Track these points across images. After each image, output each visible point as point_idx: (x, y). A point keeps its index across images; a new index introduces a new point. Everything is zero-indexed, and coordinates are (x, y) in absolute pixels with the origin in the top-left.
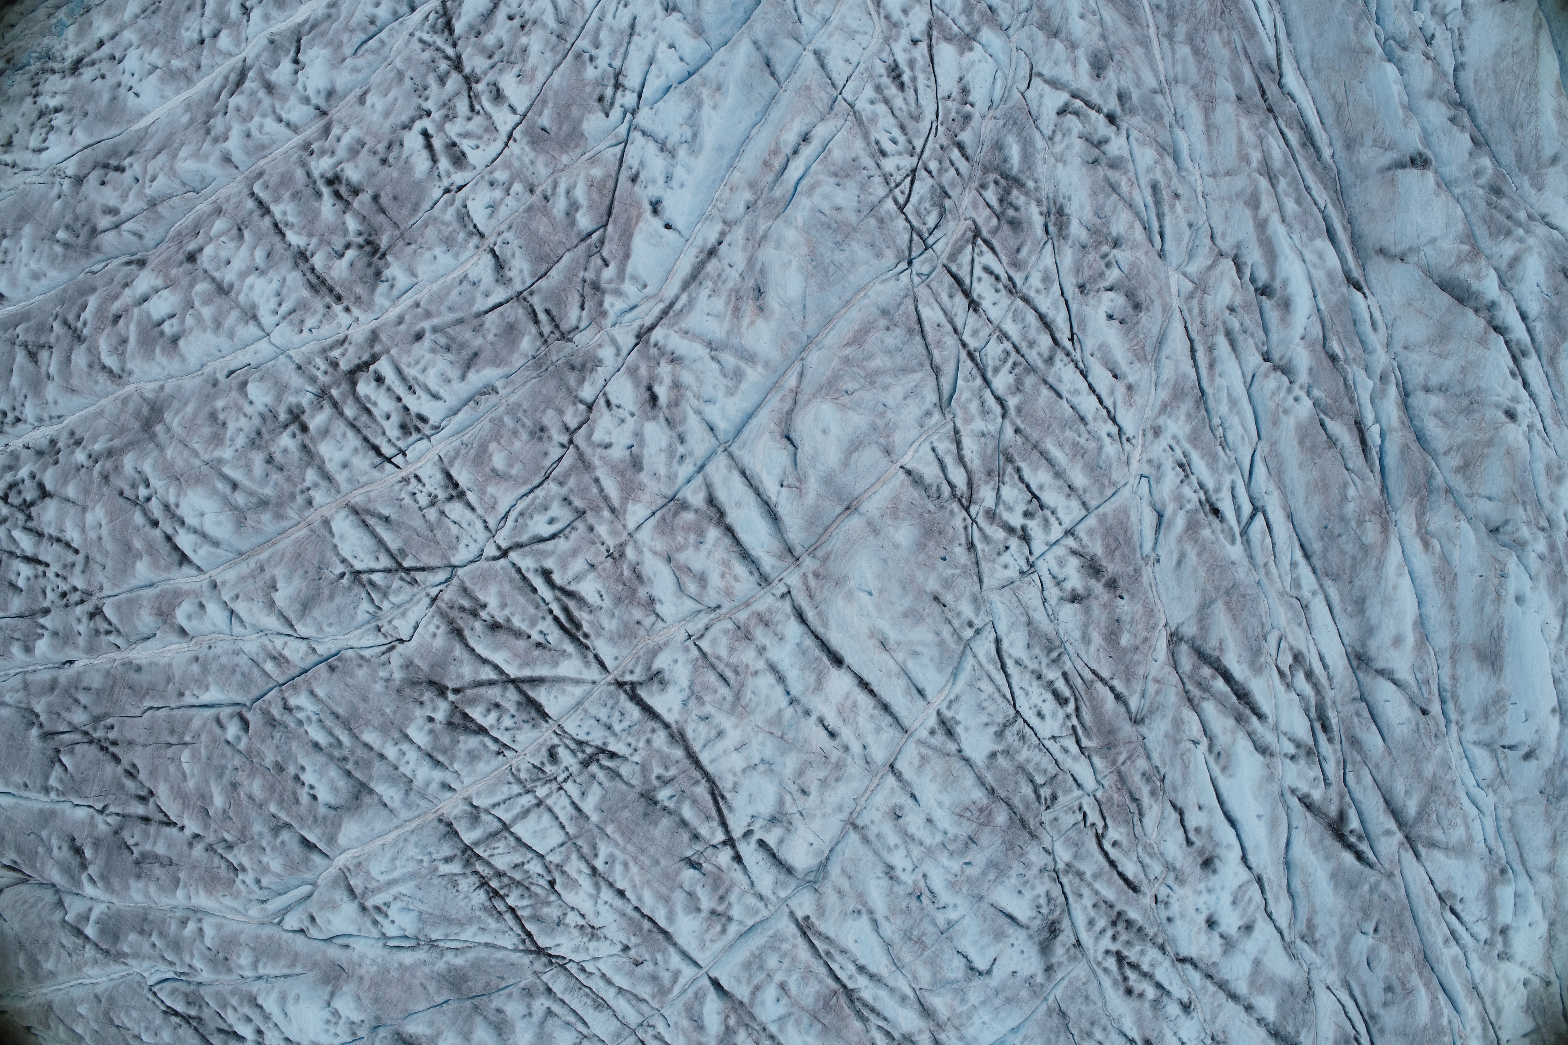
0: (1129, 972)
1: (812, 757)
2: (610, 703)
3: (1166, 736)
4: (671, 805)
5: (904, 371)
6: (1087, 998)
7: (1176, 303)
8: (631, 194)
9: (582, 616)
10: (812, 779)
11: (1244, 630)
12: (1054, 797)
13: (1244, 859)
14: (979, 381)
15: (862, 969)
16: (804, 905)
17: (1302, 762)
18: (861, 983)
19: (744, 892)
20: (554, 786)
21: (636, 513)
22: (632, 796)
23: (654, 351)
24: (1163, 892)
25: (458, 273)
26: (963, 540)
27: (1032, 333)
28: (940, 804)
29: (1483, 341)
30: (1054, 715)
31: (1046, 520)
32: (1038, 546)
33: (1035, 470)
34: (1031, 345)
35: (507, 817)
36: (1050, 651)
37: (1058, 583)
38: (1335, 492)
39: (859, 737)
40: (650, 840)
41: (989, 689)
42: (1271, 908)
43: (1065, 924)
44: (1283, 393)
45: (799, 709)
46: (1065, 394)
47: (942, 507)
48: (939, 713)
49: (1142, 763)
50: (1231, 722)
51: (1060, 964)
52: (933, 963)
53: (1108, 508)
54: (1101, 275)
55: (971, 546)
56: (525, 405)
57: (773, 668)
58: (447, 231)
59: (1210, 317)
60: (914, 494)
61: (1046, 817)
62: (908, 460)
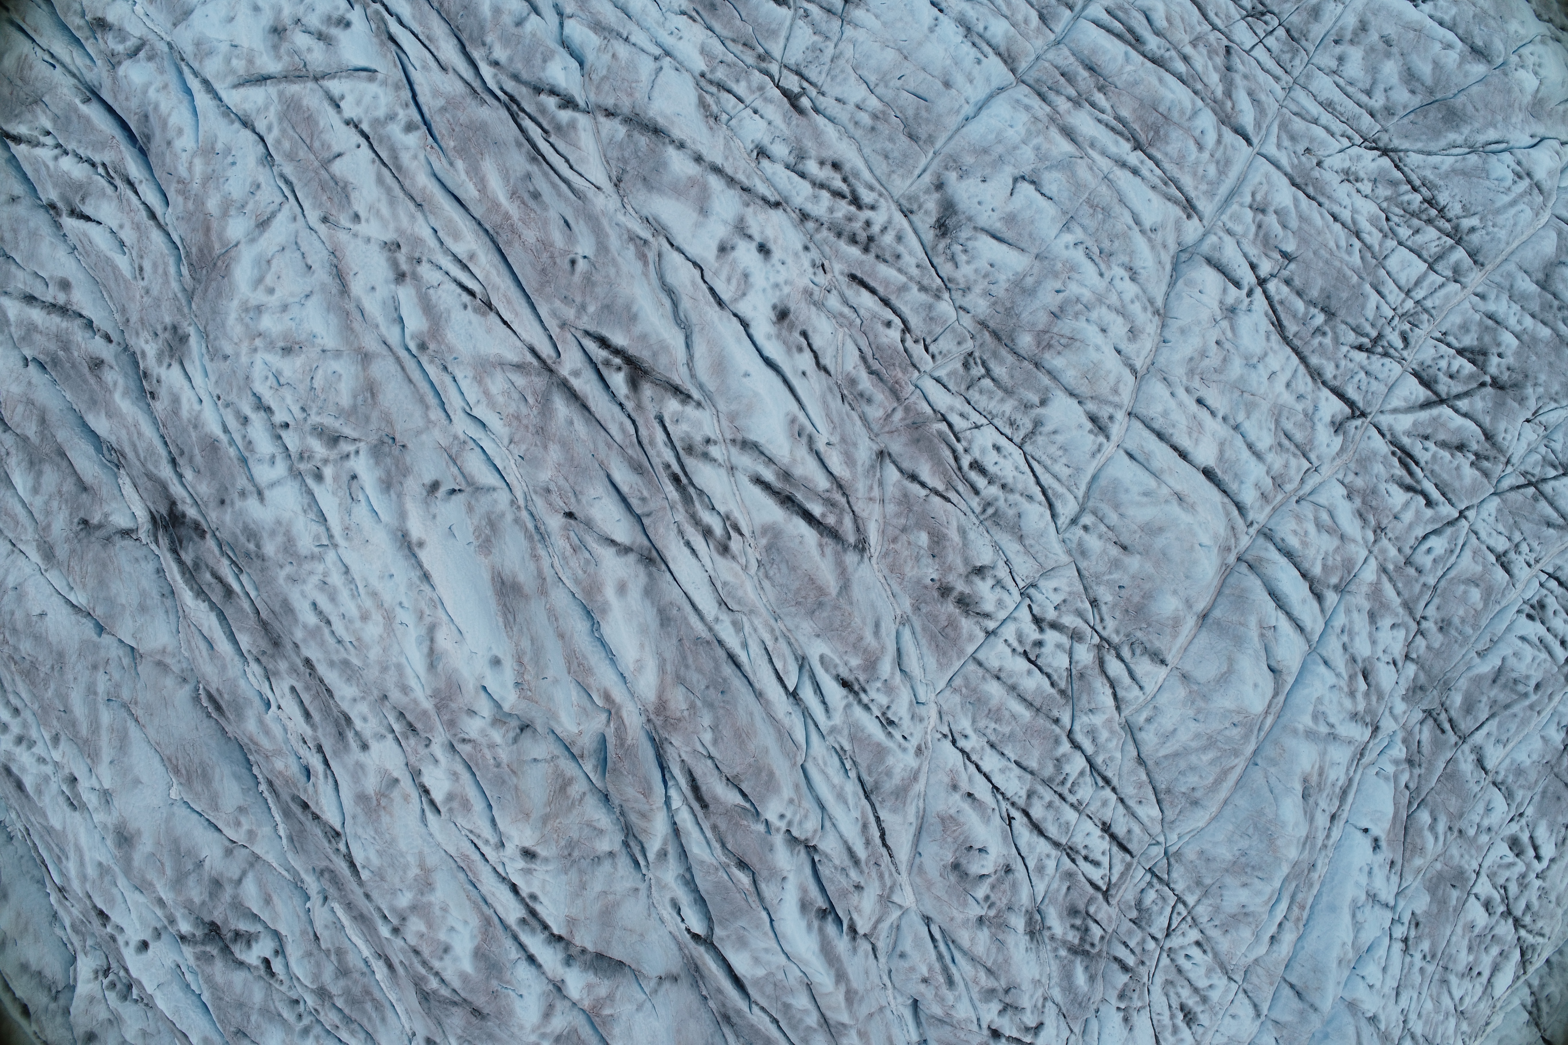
0: (844, 188)
1: (1215, 377)
2: (1369, 396)
3: (855, 445)
4: (1314, 311)
5: (1176, 755)
6: (886, 157)
7: (904, 878)
8: (1394, 851)
9: (1400, 471)
10: (1215, 357)
11: (793, 569)
12: (966, 365)
13: (745, 325)
14: (1099, 760)
15: (1135, 172)
16: (1192, 229)
17: (698, 438)
18: (1134, 158)
19: (1244, 235)
20: (1400, 311)
21: (1369, 573)
22: (1342, 313)
23: (1368, 720)
24: (821, 279)
25: (1510, 746)
26: (1104, 608)
27: (1050, 815)
28: (1098, 348)
29: (571, 922)
30: (983, 451)
31: (1020, 642)
32: (1024, 615)
33: (1039, 687)
34: (1050, 805)
35: (1432, 276)
36: (995, 514)
37: (999, 583)
38: (727, 732)
39: (1181, 405)
40: (1324, 274)
41: (1058, 468)
42: (697, 273)
43: (929, 236)
44: (797, 819)
45: (1232, 422)
46: (1014, 766)
47: (1128, 635)
48: (1108, 438)
49: (875, 413)
50: (798, 471)
51: (927, 191)
52: (1078, 186)
53: (957, 665)
54: (993, 887)
55: (1094, 603)
56: (1456, 646)
57: (1258, 456)
58: (1522, 781)
59: (874, 874)
60: (1158, 644)
61: (969, 345)
62: (1163, 672)
